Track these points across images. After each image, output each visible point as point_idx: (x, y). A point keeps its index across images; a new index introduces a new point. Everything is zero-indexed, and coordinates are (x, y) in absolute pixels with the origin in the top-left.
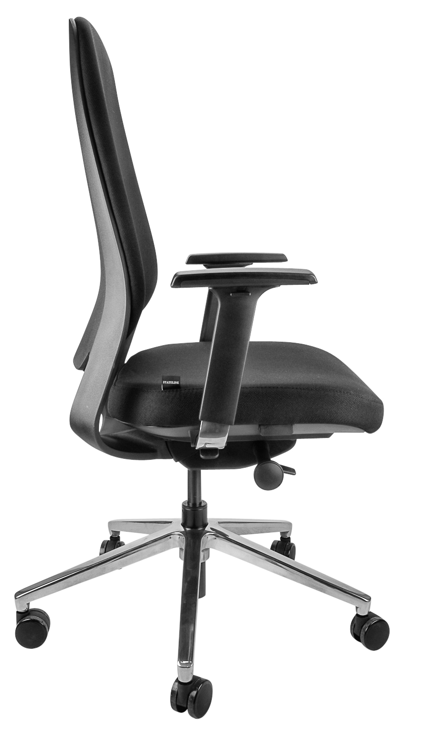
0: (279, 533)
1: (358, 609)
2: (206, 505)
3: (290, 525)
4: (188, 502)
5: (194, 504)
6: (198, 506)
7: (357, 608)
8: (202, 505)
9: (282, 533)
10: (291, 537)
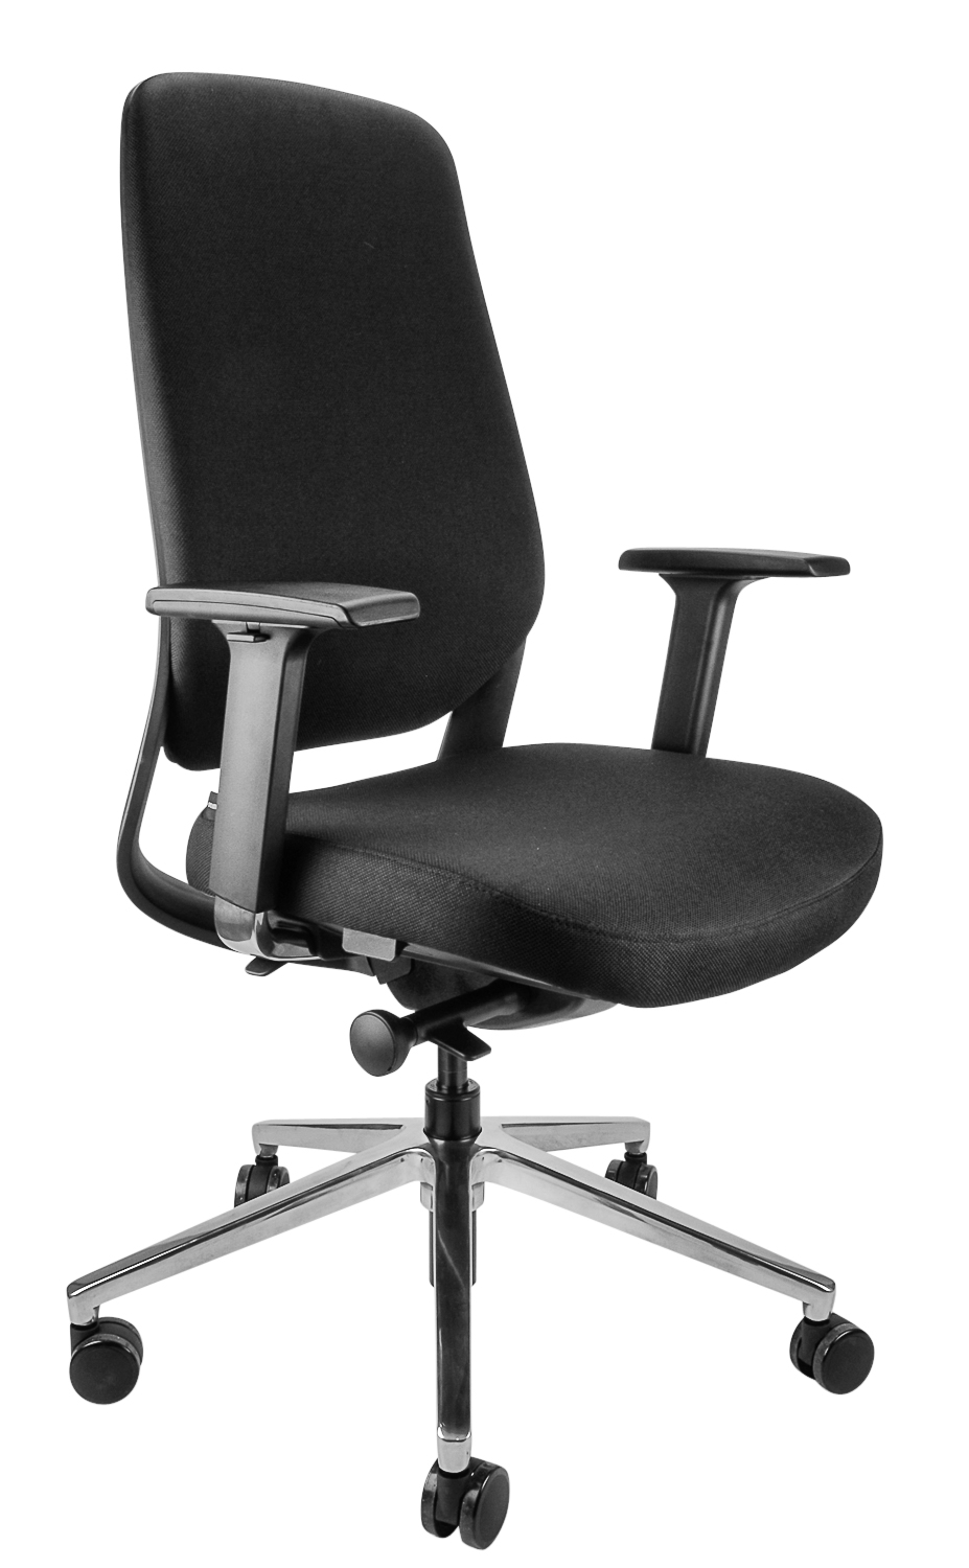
0: (623, 1145)
1: (809, 1308)
2: (478, 1088)
3: (646, 1125)
4: (440, 1083)
5: (453, 1087)
6: (460, 1092)
7: (805, 1305)
8: (470, 1089)
9: (628, 1145)
10: (649, 1153)
